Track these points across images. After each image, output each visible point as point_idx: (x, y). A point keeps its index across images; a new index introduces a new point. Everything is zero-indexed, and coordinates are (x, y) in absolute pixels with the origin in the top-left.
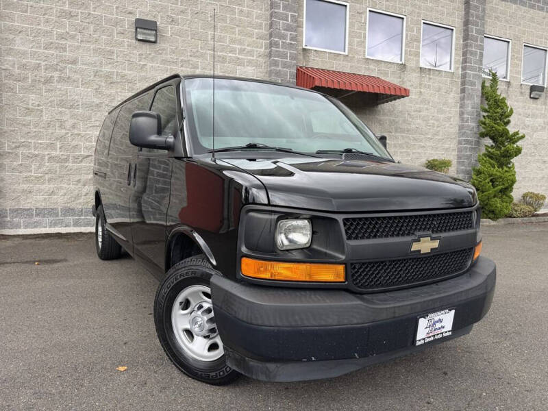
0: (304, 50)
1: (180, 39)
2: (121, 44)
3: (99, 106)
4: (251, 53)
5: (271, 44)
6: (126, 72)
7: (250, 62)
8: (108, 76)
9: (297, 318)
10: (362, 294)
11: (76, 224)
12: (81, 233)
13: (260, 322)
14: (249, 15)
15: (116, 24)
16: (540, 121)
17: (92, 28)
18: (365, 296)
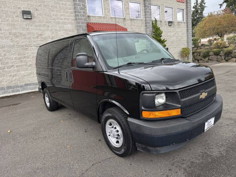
0: (88, 16)
1: (41, 17)
2: (18, 21)
3: (13, 46)
4: (68, 19)
5: (76, 15)
6: (21, 32)
7: (69, 23)
8: (15, 34)
9: (168, 131)
10: (186, 117)
11: (13, 92)
12: (15, 95)
13: (155, 134)
14: (65, 5)
15: (14, 13)
16: (173, 33)
17: (5, 15)
18: (187, 118)
